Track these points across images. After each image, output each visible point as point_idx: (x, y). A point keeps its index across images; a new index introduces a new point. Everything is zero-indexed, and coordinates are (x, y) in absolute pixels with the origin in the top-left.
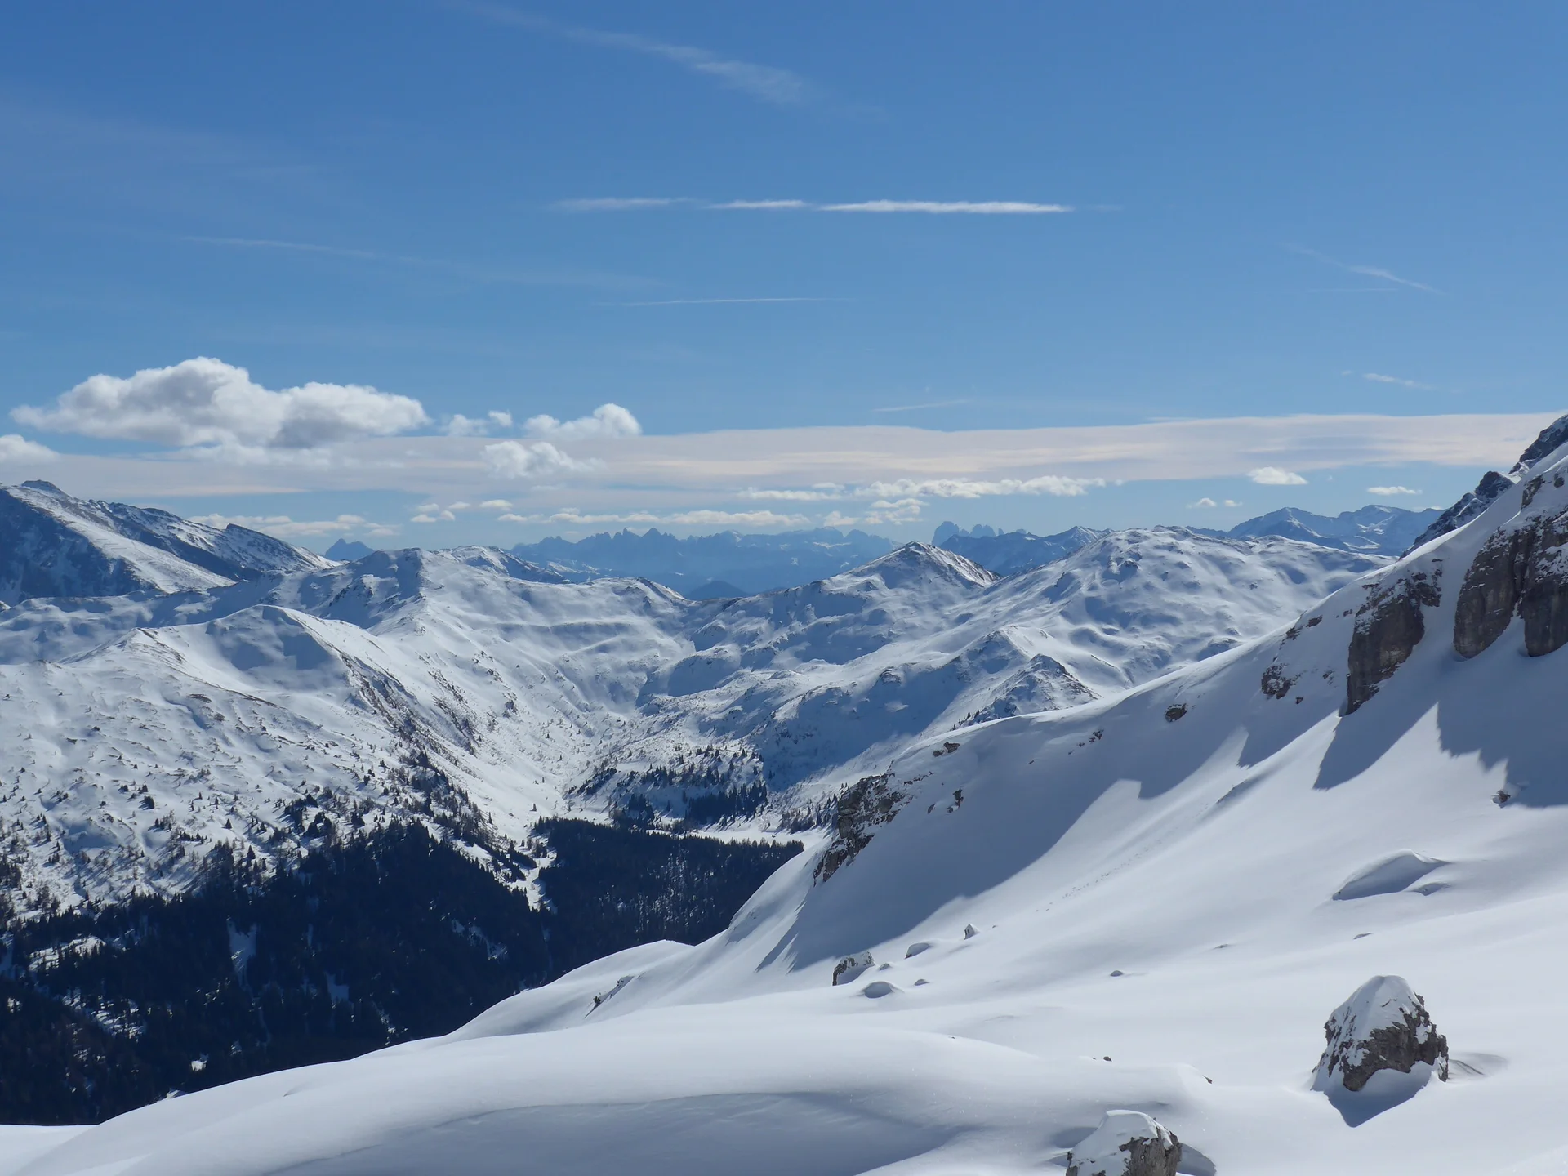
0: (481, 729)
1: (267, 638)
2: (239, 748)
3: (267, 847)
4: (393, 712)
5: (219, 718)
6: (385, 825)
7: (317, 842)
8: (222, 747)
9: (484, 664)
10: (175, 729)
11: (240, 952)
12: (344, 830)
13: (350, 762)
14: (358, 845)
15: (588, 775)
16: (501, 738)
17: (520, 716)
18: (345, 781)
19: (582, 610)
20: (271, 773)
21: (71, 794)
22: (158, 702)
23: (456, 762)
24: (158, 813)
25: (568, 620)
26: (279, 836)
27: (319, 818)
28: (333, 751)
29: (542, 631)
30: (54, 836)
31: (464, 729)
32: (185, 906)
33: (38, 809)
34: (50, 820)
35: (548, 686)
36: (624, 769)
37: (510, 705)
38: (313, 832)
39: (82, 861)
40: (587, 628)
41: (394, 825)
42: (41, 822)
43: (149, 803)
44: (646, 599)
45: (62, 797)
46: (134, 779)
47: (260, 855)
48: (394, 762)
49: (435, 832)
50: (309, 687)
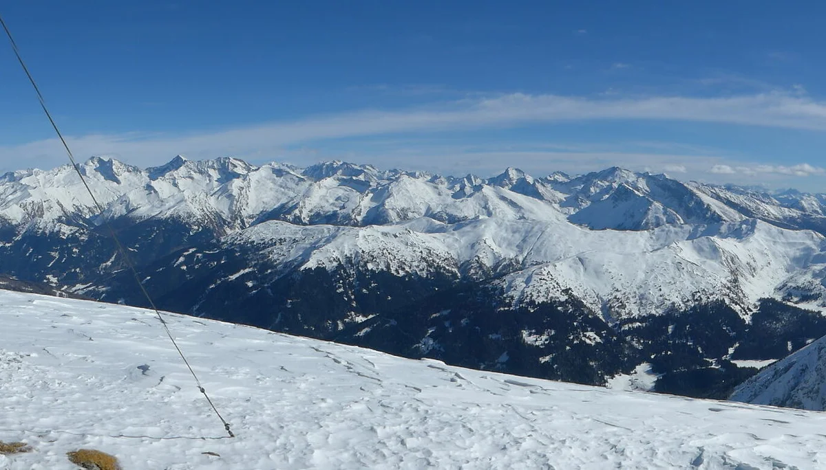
0: (758, 270)
1: (705, 245)
2: (686, 276)
3: (684, 303)
4: (732, 265)
5: (683, 269)
6: (715, 299)
7: (697, 303)
8: (682, 276)
9: (765, 252)
10: (672, 270)
11: (670, 329)
12: (704, 300)
13: (712, 281)
14: (706, 305)
15: (781, 285)
16: (764, 273)
17: (772, 266)
18: (710, 286)
19: (796, 238)
20: (692, 283)
21: (643, 286)
22: (670, 264)
23: (746, 280)
24: (661, 293)
25: (791, 241)
26: (688, 301)
27: (699, 296)
28: (710, 278)
29: (784, 243)
30: (637, 297)
31: (753, 270)
32: (661, 317)
33: (635, 290)
34: (637, 292)
35: (781, 259)
36: (789, 284)
37: (769, 263)
38: (697, 300)
39: (641, 303)
40: (795, 243)
41: (717, 299)
42: (635, 293)
43: (660, 290)
44: (813, 237)
45: (641, 287)
46: (659, 283)
47: (682, 305)
48: (724, 281)
49: (727, 301)
50: (712, 259)
